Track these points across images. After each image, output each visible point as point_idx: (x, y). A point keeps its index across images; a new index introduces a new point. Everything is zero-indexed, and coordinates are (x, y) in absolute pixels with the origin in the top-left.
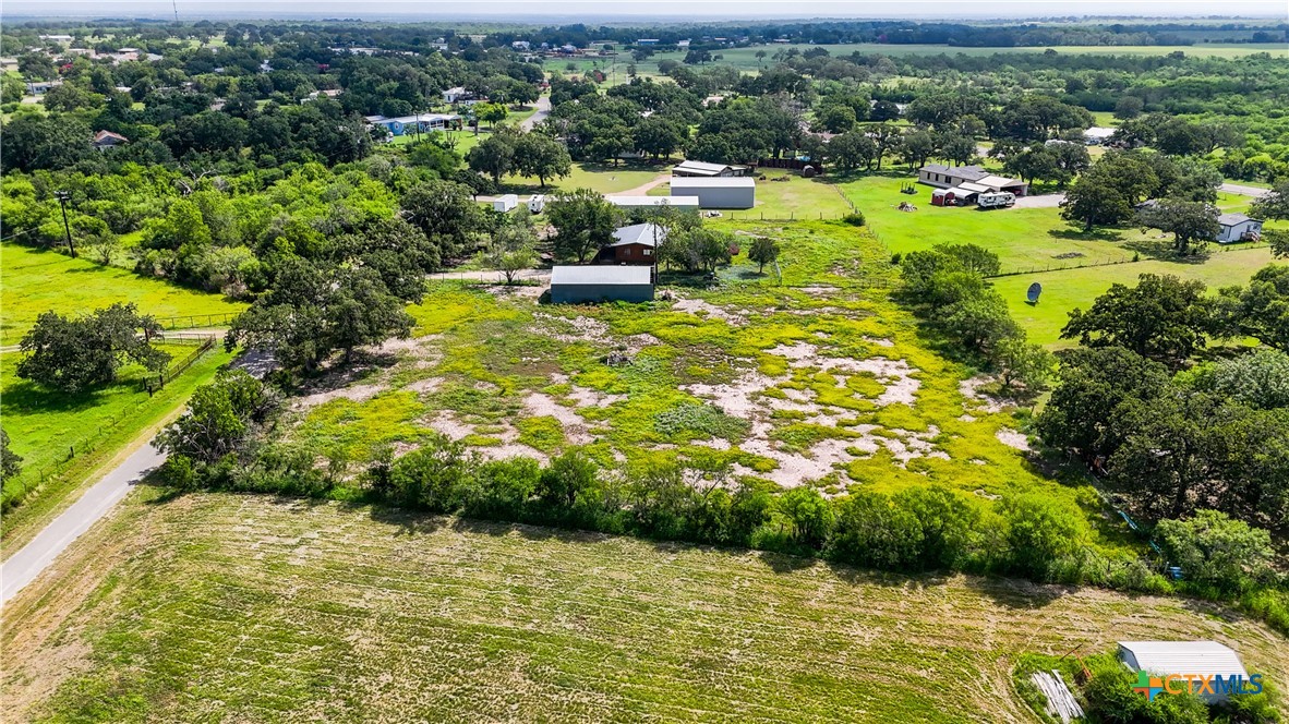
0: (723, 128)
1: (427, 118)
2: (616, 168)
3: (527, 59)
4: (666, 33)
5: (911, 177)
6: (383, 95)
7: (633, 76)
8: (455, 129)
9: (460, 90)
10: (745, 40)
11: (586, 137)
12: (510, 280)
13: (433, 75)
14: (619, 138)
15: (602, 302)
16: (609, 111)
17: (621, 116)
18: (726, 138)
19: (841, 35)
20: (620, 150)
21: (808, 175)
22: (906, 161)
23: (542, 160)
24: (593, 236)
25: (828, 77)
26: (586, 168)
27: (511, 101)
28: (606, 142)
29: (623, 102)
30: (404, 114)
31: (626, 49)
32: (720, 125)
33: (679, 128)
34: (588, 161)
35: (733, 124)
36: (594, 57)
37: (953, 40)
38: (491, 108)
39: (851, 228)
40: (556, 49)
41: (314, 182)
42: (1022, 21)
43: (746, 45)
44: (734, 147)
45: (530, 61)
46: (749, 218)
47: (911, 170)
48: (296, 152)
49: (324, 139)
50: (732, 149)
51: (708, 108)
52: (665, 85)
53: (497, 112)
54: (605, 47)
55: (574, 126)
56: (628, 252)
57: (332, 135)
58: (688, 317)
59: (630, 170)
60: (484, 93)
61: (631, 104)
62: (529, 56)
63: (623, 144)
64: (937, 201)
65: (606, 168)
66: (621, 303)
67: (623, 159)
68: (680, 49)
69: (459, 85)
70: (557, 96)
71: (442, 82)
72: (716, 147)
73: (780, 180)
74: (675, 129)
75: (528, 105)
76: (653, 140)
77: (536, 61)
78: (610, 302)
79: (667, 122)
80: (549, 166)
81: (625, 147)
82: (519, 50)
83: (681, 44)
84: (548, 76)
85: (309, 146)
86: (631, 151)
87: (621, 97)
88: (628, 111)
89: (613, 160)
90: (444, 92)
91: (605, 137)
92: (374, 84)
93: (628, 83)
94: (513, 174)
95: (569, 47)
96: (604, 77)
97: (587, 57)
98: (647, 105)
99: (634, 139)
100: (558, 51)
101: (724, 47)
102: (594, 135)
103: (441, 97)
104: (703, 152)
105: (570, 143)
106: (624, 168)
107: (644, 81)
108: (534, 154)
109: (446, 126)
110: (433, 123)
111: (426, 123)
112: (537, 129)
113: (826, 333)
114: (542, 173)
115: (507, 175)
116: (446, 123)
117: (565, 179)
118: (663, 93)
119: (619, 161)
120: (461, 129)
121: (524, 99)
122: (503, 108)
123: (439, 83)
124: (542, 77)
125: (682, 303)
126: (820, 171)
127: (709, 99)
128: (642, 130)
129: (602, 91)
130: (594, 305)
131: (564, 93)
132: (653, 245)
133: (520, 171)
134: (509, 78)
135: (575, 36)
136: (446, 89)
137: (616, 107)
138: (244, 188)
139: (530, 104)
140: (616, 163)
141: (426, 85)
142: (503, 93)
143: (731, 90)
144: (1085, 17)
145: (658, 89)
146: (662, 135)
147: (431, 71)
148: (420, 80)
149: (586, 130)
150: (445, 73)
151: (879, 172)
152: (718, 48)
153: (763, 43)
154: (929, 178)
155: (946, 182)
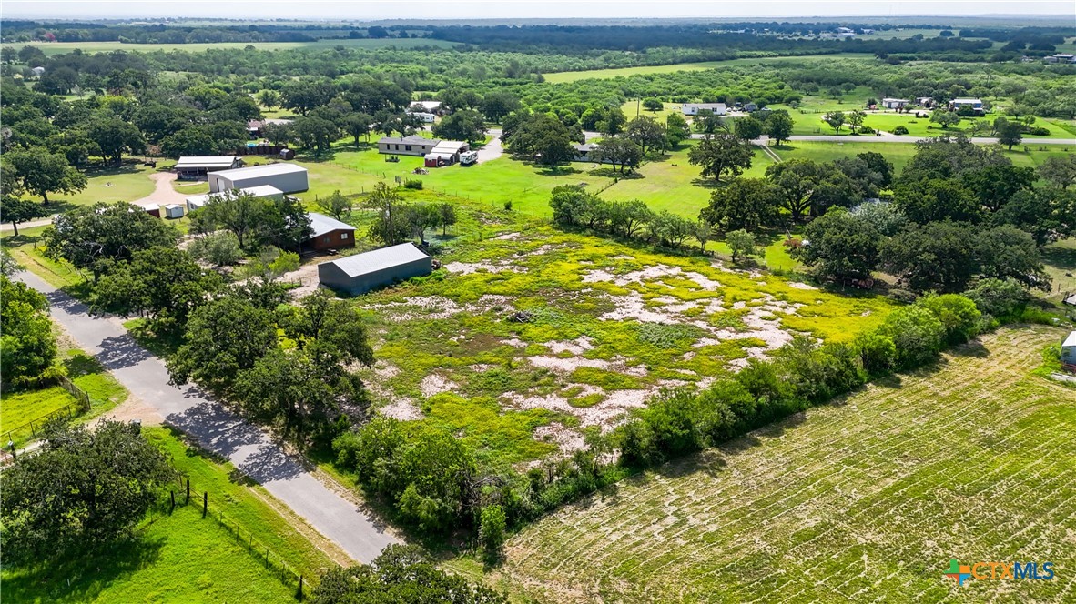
15: (399, 282)
21: (288, 157)
56: (327, 240)
64: (431, 164)
72: (202, 141)
78: (406, 281)
104: (189, 148)
108: (38, 168)
125: (452, 268)
130: (396, 287)
154: (388, 148)
155: (407, 149)
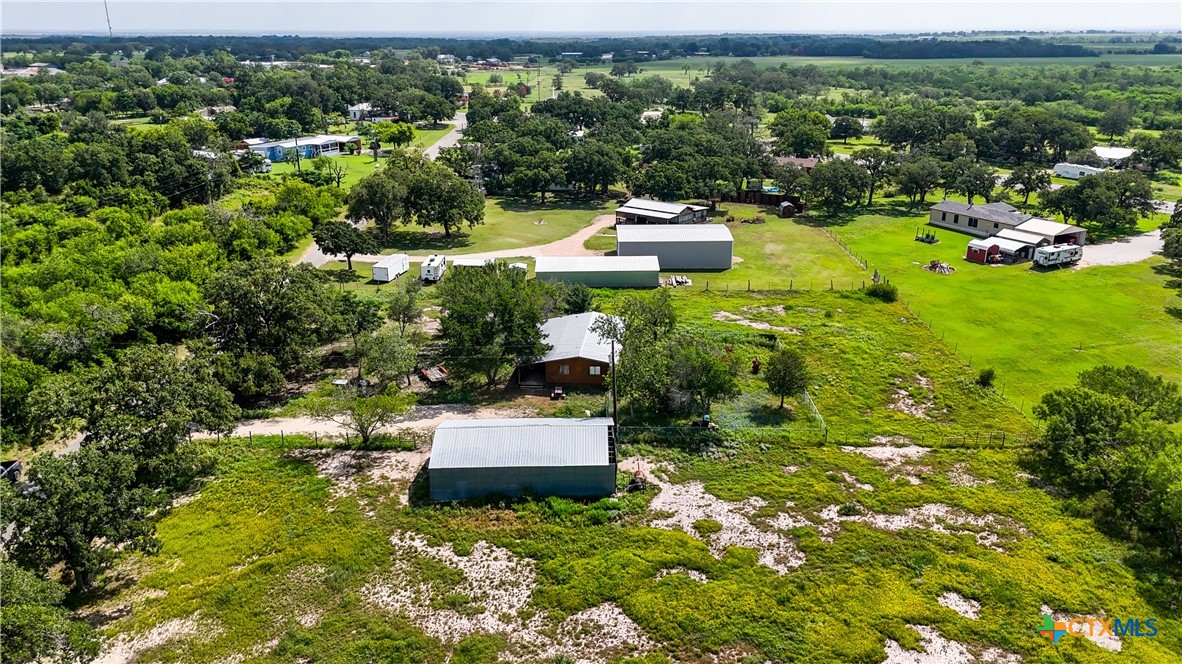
0: (674, 153)
1: (320, 139)
2: (543, 205)
3: (449, 72)
4: (589, 46)
5: (916, 215)
6: (273, 114)
7: (559, 89)
8: (352, 153)
9: (365, 107)
10: (666, 52)
11: (506, 166)
12: (366, 439)
13: (337, 90)
14: (546, 169)
15: (522, 501)
16: (534, 133)
17: (548, 138)
18: (680, 167)
19: (759, 48)
20: (547, 182)
21: (786, 214)
22: (901, 192)
23: (445, 201)
24: (508, 347)
25: (766, 89)
26: (506, 206)
27: (423, 117)
28: (530, 173)
29: (551, 122)
30: (290, 134)
31: (550, 62)
32: (669, 149)
33: (620, 154)
34: (508, 195)
35: (687, 149)
36: (519, 70)
37: (867, 52)
38: (395, 129)
39: (880, 305)
40: (481, 62)
41: (121, 242)
42: (916, 36)
43: (668, 58)
44: (691, 179)
45: (453, 73)
46: (731, 288)
47: (913, 205)
48: (123, 192)
49: (166, 173)
50: (689, 182)
51: (648, 126)
52: (596, 100)
53: (402, 133)
54: (529, 60)
55: (491, 153)
56: (566, 370)
57: (176, 168)
58: (684, 544)
59: (562, 207)
60: (394, 109)
61: (560, 124)
62: (452, 68)
63: (552, 176)
64: (975, 256)
65: (531, 205)
66: (558, 504)
67: (553, 192)
68: (604, 62)
69: (367, 100)
70: (474, 113)
71: (348, 97)
72: (668, 179)
73: (754, 222)
74: (616, 156)
75: (443, 122)
76: (590, 170)
77: (459, 75)
78: (538, 499)
79: (607, 148)
80: (454, 211)
81: (554, 178)
82: (443, 63)
83: (605, 57)
84: (468, 90)
85: (144, 183)
86: (562, 184)
87: (548, 115)
88: (556, 133)
89: (539, 194)
90: (350, 108)
91: (529, 168)
92: (263, 101)
93: (555, 97)
94: (406, 222)
95: (493, 60)
96: (528, 90)
97: (512, 70)
98: (577, 122)
99: (565, 169)
100: (483, 65)
101: (646, 60)
102: (515, 164)
103: (345, 113)
104: (652, 187)
105: (486, 173)
106: (554, 206)
107: (573, 95)
108: (435, 195)
109: (342, 150)
110: (325, 147)
111: (316, 147)
112: (445, 156)
113: (966, 597)
114: (444, 219)
115: (398, 223)
116: (342, 146)
117: (477, 227)
118: (595, 110)
119: (547, 195)
120: (359, 153)
121: (438, 116)
122: (409, 128)
123: (343, 98)
124: (461, 90)
125: (667, 497)
126: (800, 208)
127: (646, 114)
128: (575, 157)
129: (525, 107)
130: (508, 507)
131: (482, 111)
132: (607, 360)
133: (415, 218)
134: (422, 93)
135: (501, 49)
136: (353, 105)
137: (542, 128)
138: (25, 249)
139: (446, 122)
140: (543, 197)
141: (328, 100)
142: (411, 110)
143: (667, 104)
144: (973, 32)
145: (588, 104)
146: (599, 165)
147: (334, 85)
148: (321, 96)
149: (506, 158)
150: (352, 87)
151: (872, 209)
152: (641, 61)
153: (684, 56)
154: (944, 219)
155: (970, 225)
